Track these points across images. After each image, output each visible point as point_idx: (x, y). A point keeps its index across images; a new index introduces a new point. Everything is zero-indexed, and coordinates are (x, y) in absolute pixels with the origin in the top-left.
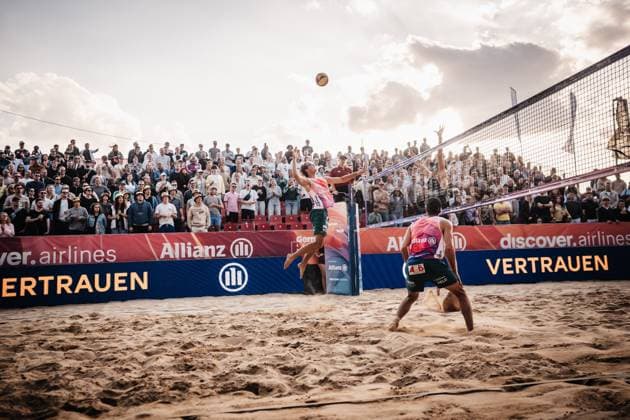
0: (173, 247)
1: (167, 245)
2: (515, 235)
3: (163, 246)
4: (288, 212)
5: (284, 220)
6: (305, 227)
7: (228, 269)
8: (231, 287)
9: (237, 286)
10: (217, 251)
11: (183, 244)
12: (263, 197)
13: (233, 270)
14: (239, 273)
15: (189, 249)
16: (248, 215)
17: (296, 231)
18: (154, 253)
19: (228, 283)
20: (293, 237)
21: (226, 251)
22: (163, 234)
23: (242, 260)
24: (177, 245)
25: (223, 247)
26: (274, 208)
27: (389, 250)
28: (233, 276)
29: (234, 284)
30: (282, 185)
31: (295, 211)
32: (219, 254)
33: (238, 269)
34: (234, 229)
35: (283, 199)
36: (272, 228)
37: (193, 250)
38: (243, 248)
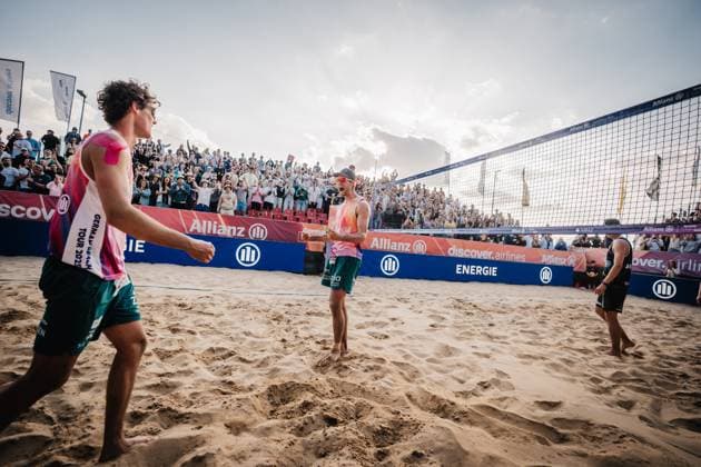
0: (202, 224)
1: (196, 222)
2: (458, 247)
3: (192, 222)
4: (298, 209)
5: (295, 214)
6: (310, 221)
7: (244, 248)
8: (245, 262)
9: (251, 262)
10: (237, 231)
11: (210, 222)
12: (281, 194)
13: (249, 249)
14: (253, 252)
15: (215, 227)
16: (268, 206)
17: (303, 224)
18: (184, 225)
19: (243, 259)
20: (300, 228)
21: (245, 233)
22: (194, 212)
23: (257, 242)
24: (205, 222)
25: (243, 229)
26: (289, 203)
27: (372, 247)
28: (248, 254)
29: (248, 260)
30: (296, 188)
31: (304, 209)
32: (239, 234)
33: (252, 248)
34: (256, 215)
35: (295, 198)
36: (286, 218)
37: (217, 229)
38: (259, 231)
